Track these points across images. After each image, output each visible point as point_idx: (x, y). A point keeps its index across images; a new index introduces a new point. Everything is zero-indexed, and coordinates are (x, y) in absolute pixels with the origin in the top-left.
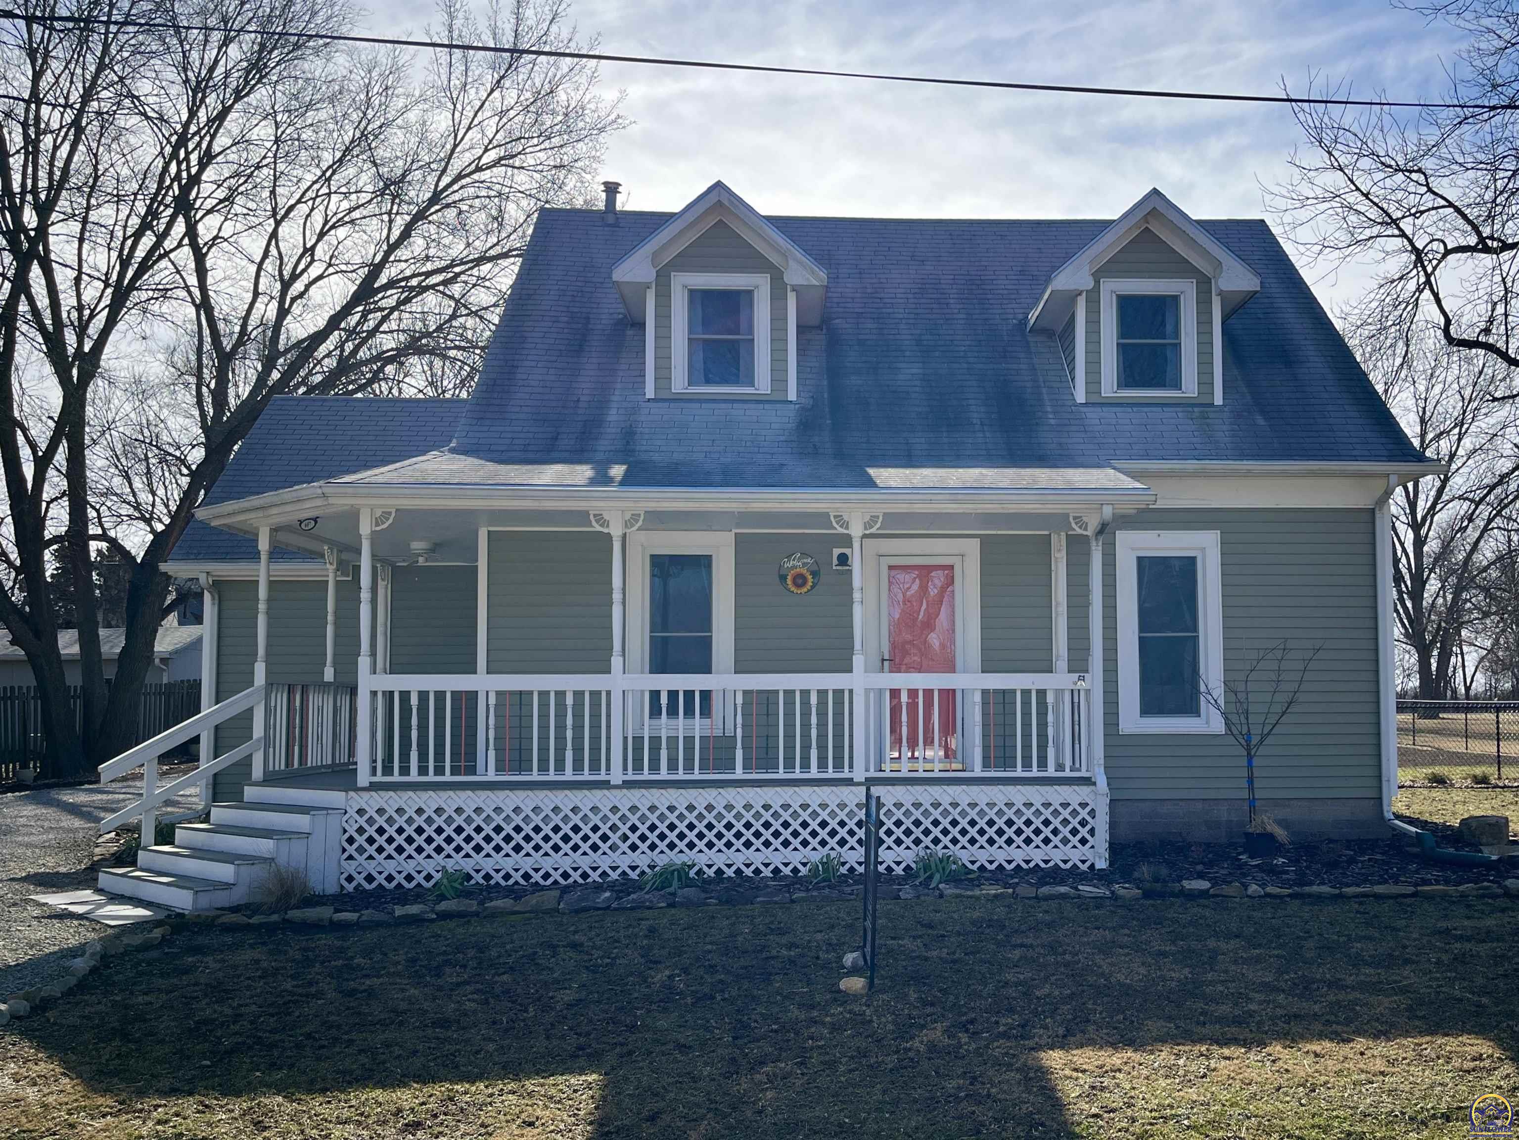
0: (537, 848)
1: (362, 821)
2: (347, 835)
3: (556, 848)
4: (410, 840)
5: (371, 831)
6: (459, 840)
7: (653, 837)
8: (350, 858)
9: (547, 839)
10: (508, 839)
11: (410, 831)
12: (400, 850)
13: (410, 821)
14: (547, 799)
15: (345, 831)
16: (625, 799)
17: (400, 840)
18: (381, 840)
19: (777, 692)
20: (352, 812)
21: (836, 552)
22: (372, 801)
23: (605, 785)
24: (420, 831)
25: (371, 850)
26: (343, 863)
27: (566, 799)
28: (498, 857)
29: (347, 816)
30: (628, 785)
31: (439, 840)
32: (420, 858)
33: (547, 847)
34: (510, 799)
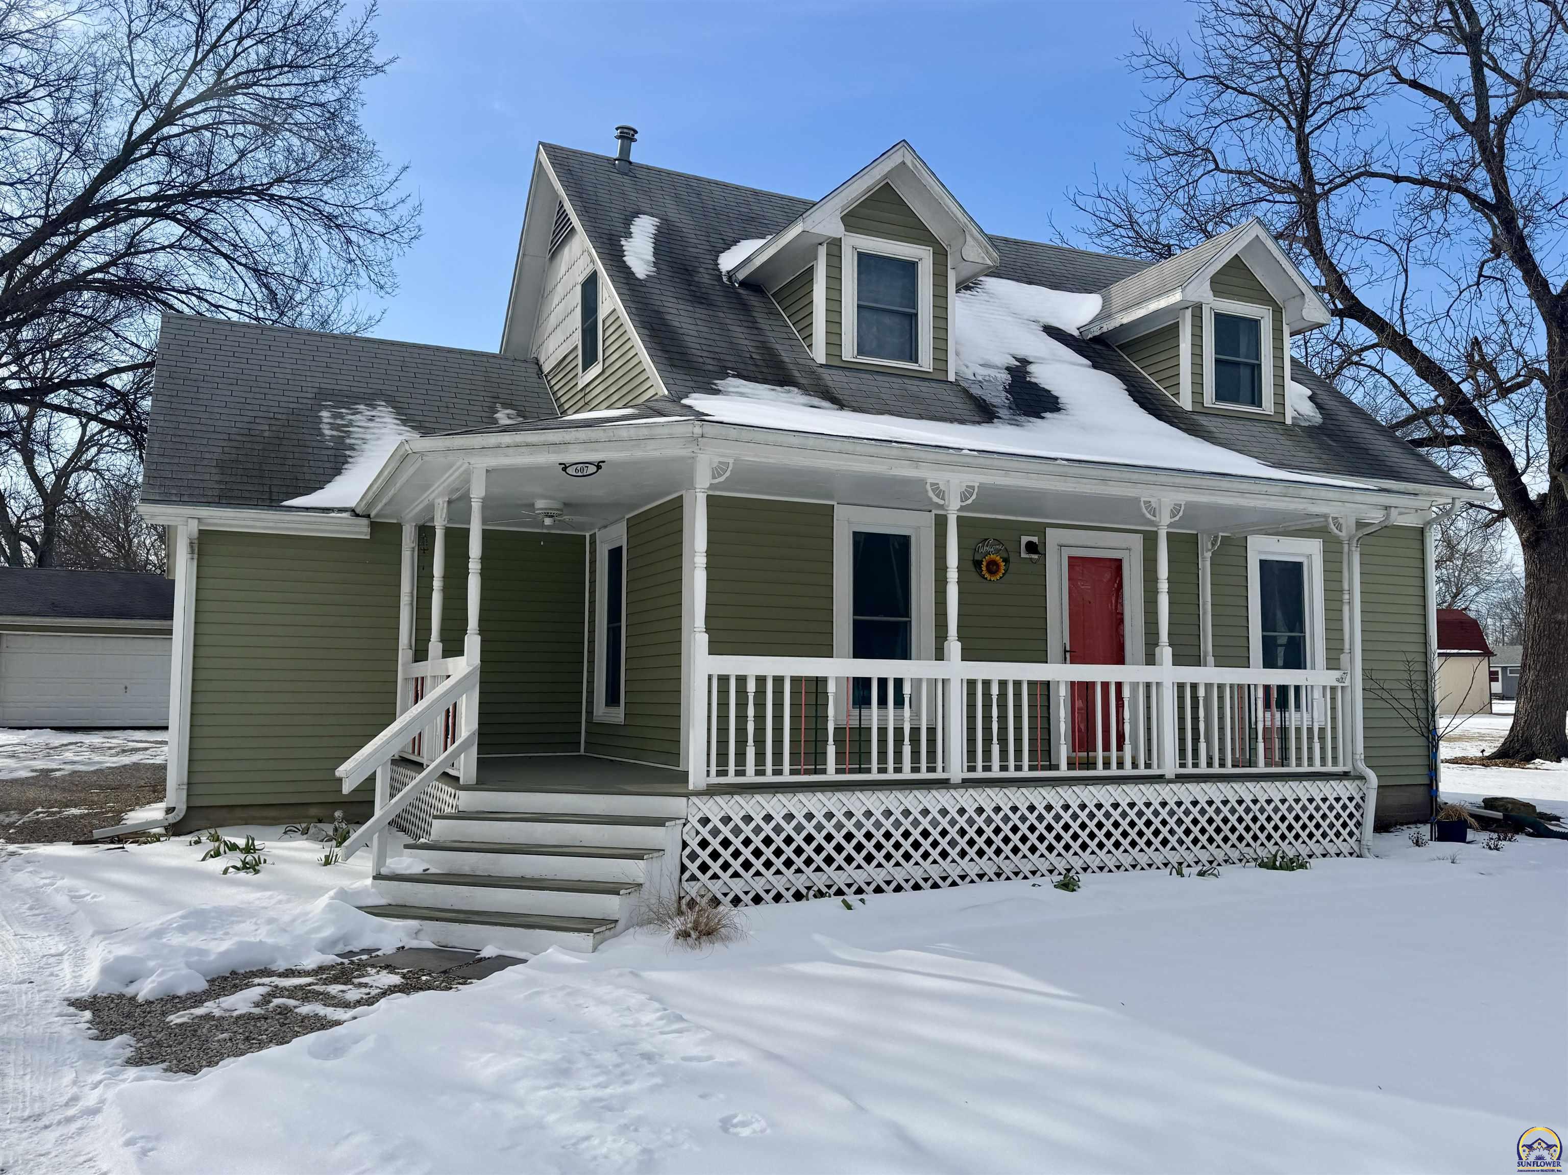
0: (888, 857)
1: (705, 832)
2: (688, 851)
3: (907, 856)
4: (757, 853)
5: (715, 844)
6: (809, 850)
7: (998, 841)
8: (693, 878)
9: (897, 846)
10: (859, 847)
11: (757, 842)
12: (747, 865)
13: (758, 830)
14: (894, 800)
15: (685, 845)
16: (969, 799)
17: (747, 853)
18: (726, 854)
19: (1093, 684)
20: (694, 821)
21: (1025, 539)
22: (714, 808)
23: (944, 784)
24: (768, 841)
25: (715, 867)
26: (685, 885)
27: (914, 800)
28: (849, 869)
29: (688, 826)
30: (967, 783)
31: (789, 851)
32: (769, 874)
33: (898, 855)
34: (858, 802)
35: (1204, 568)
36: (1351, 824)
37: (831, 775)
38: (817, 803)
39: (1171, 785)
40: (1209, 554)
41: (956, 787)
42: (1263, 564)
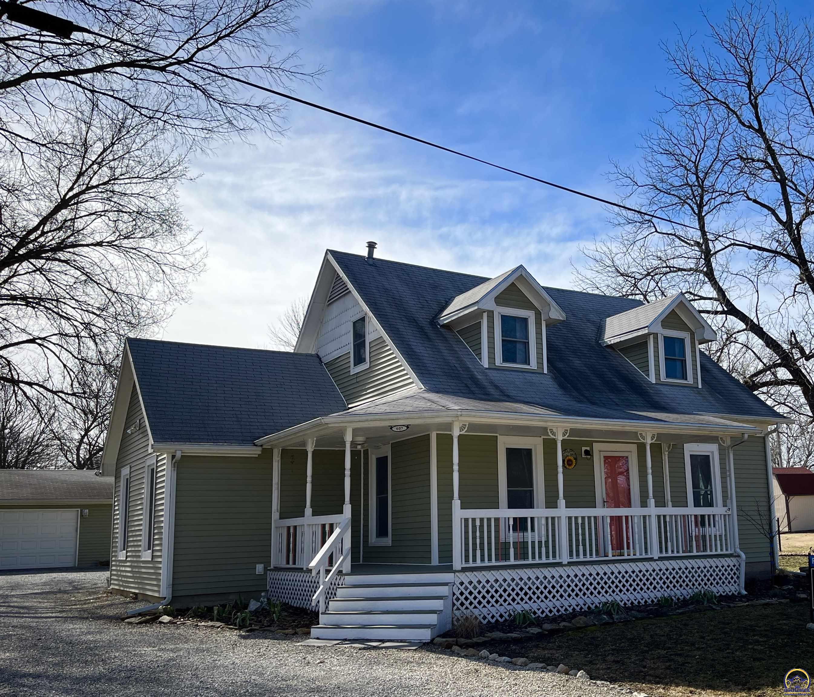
0: (538, 598)
1: (462, 588)
2: (455, 597)
3: (546, 597)
4: (484, 597)
5: (466, 593)
6: (505, 595)
7: (584, 589)
8: (458, 608)
9: (542, 593)
11: (484, 592)
12: (480, 602)
13: (484, 587)
14: (540, 572)
15: (454, 594)
16: (571, 571)
17: (480, 597)
18: (471, 598)
19: (622, 517)
20: (457, 583)
21: (584, 449)
22: (465, 577)
23: (560, 564)
24: (488, 592)
25: (467, 604)
26: (455, 612)
27: (548, 572)
28: (522, 603)
29: (455, 586)
30: (570, 564)
31: (497, 596)
32: (489, 607)
33: (542, 597)
34: (525, 573)
35: (665, 459)
36: (735, 577)
37: (512, 562)
38: (507, 574)
39: (657, 562)
40: (667, 453)
41: (565, 565)
42: (691, 456)
